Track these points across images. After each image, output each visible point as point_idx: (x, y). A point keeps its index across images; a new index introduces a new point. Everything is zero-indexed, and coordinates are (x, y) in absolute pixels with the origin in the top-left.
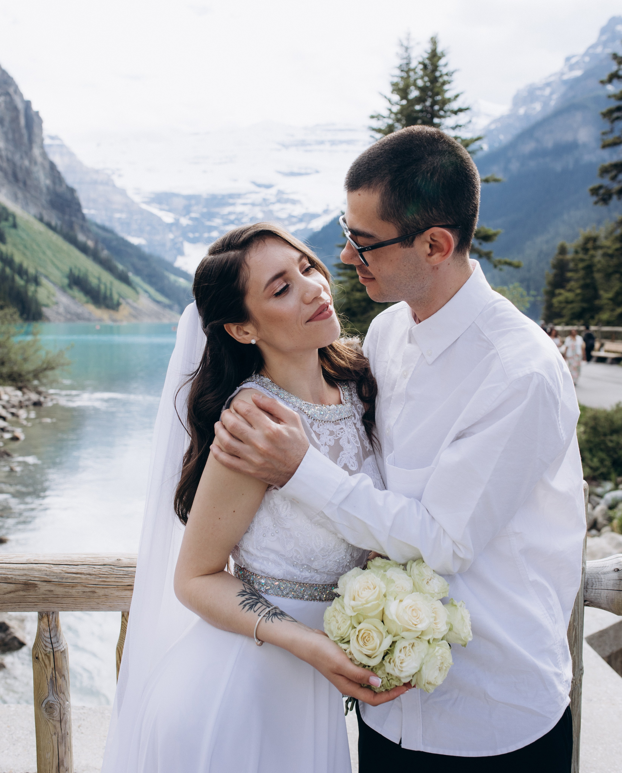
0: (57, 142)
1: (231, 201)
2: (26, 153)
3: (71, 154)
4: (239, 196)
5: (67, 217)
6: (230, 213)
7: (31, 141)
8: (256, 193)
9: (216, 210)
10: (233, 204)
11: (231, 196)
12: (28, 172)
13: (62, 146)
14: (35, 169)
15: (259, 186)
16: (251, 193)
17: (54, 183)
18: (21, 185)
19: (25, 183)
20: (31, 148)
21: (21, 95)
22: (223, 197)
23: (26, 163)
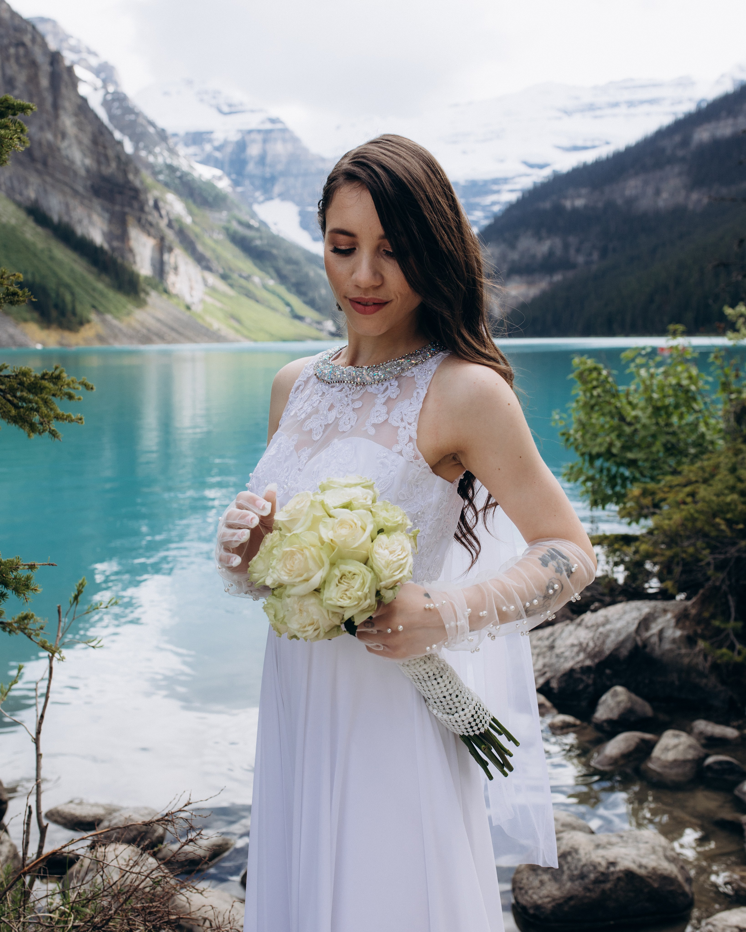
0: (278, 126)
1: (495, 187)
2: (49, 124)
3: (295, 140)
4: (505, 180)
5: (117, 208)
6: (494, 203)
7: (56, 106)
8: (528, 175)
9: (477, 200)
10: (498, 192)
11: (496, 181)
12: (53, 149)
13: (285, 130)
14: (64, 145)
15: (532, 166)
16: (520, 176)
17: (99, 162)
18: (39, 166)
19: (45, 164)
20: (57, 117)
21: (44, 45)
22: (486, 183)
23: (49, 136)
